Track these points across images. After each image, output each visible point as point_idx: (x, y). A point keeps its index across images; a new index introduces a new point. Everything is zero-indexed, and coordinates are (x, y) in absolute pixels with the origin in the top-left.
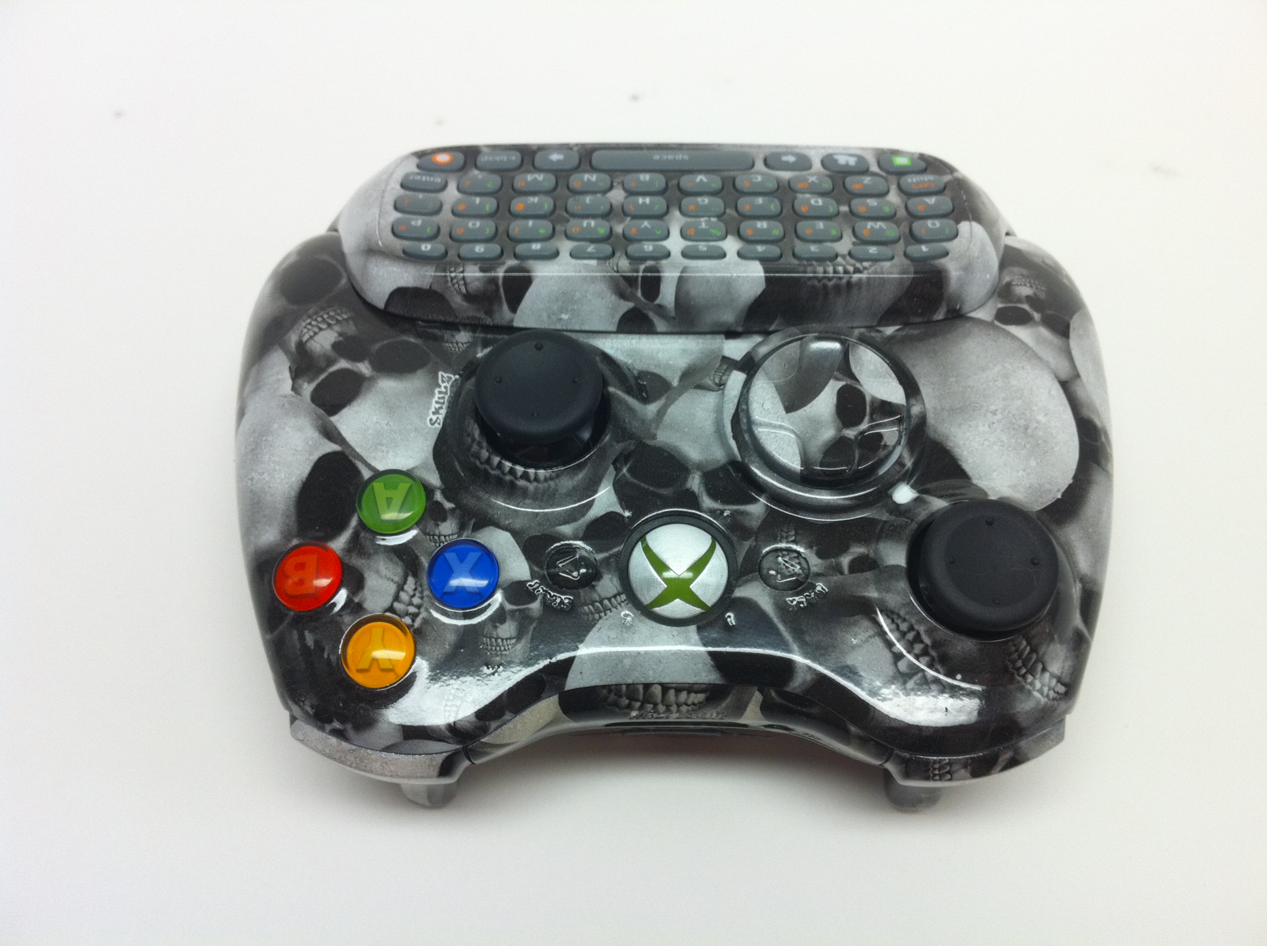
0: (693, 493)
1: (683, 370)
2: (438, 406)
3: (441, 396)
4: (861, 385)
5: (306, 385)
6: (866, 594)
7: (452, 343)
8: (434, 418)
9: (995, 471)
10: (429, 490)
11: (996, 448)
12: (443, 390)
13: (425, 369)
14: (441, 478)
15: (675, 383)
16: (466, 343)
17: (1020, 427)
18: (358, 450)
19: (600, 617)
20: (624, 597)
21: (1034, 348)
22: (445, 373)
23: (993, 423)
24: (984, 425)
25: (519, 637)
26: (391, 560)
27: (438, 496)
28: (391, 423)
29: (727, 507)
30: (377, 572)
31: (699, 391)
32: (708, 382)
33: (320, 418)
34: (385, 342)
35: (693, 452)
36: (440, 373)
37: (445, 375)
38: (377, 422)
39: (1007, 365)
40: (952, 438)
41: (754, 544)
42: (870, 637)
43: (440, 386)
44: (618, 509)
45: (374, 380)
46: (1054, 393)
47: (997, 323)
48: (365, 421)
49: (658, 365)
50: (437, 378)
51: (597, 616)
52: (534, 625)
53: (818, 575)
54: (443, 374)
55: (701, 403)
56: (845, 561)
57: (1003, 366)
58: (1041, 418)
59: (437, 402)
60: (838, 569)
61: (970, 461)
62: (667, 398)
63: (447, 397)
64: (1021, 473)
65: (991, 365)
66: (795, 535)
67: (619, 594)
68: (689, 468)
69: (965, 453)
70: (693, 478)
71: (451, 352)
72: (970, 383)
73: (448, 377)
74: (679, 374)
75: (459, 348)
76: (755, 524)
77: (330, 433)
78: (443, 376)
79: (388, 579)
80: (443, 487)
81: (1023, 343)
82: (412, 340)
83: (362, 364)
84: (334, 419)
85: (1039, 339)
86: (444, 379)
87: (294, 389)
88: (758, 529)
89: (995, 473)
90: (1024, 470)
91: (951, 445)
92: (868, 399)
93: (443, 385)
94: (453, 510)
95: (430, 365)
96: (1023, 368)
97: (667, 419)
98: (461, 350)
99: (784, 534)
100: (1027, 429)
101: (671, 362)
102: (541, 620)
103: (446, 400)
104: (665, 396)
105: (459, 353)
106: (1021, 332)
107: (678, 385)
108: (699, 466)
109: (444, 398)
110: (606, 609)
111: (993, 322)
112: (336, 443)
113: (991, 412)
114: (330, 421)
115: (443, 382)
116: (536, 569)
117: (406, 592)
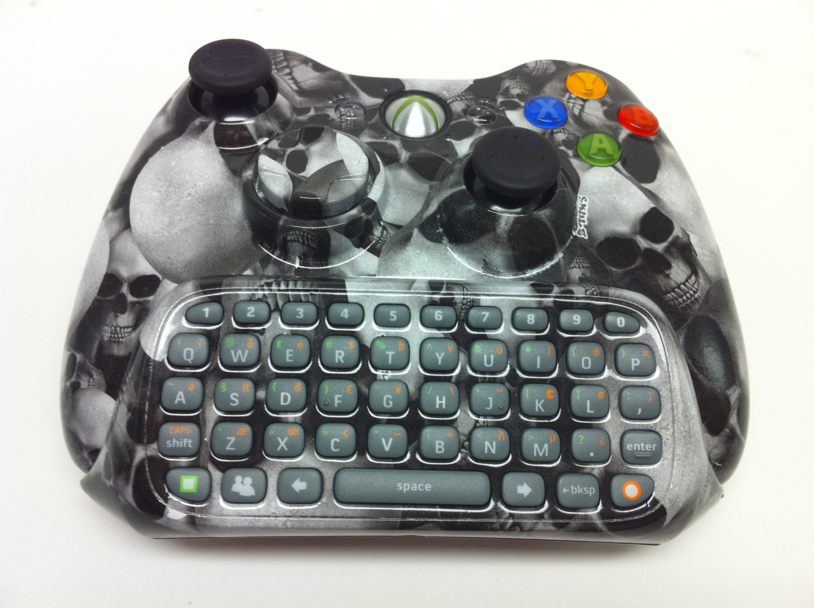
0: (406, 149)
1: (409, 244)
2: (583, 211)
3: (582, 219)
4: (288, 172)
5: (680, 235)
6: (302, 99)
7: (583, 267)
8: (584, 202)
9: (201, 157)
10: (577, 156)
11: (196, 171)
12: (582, 224)
13: (598, 241)
14: (571, 164)
15: (416, 231)
16: (573, 268)
17: (174, 187)
18: (630, 182)
19: (462, 93)
20: (448, 101)
21: (139, 253)
22: (583, 238)
23: (192, 188)
24: (199, 186)
25: (508, 89)
26: (591, 123)
27: (570, 153)
28: (613, 199)
29: (384, 141)
30: (597, 118)
31: (398, 223)
32: (391, 232)
33: (663, 207)
34: (633, 267)
35: (405, 175)
36: (587, 238)
37: (582, 236)
38: (622, 200)
39: (166, 234)
40: (224, 177)
41: (368, 122)
42: (304, 82)
43: (585, 226)
44: (454, 142)
45: (633, 233)
46: (138, 216)
47: (160, 277)
48: (631, 201)
49: (428, 248)
50: (588, 234)
51: (464, 94)
52: (501, 91)
53: (330, 107)
54: (584, 237)
55: (398, 213)
56: (312, 113)
57: (170, 233)
58: (155, 194)
59: (584, 213)
60: (316, 109)
61: (216, 163)
62: (422, 218)
63: (578, 217)
64: (183, 157)
65: (179, 233)
66: (341, 125)
67: (451, 102)
68: (407, 166)
69: (218, 168)
70: (405, 159)
71: (583, 258)
72: (199, 217)
73: (580, 235)
74: (412, 240)
75: (577, 262)
76: (367, 131)
77: (651, 195)
78: (584, 235)
79: (590, 114)
80: (568, 158)
81: (147, 258)
82: (614, 269)
83: (645, 247)
84: (652, 205)
85: (132, 262)
86: (583, 232)
87: (688, 236)
88: (365, 129)
89: (202, 156)
90: (181, 158)
91: (227, 173)
92: (284, 163)
93: (583, 228)
94: (559, 145)
95: (596, 245)
96: (154, 233)
97: (422, 201)
98: (576, 261)
99: (348, 126)
100: (170, 185)
101: (418, 251)
102: (497, 94)
103: (578, 214)
104: (423, 220)
105: (577, 258)
106: (145, 268)
107: (413, 229)
108: (401, 166)
109: (581, 217)
110: (459, 96)
111: (163, 278)
112: (646, 188)
113: (191, 195)
114: (654, 204)
115: (583, 230)
116: (502, 115)
117: (577, 109)
